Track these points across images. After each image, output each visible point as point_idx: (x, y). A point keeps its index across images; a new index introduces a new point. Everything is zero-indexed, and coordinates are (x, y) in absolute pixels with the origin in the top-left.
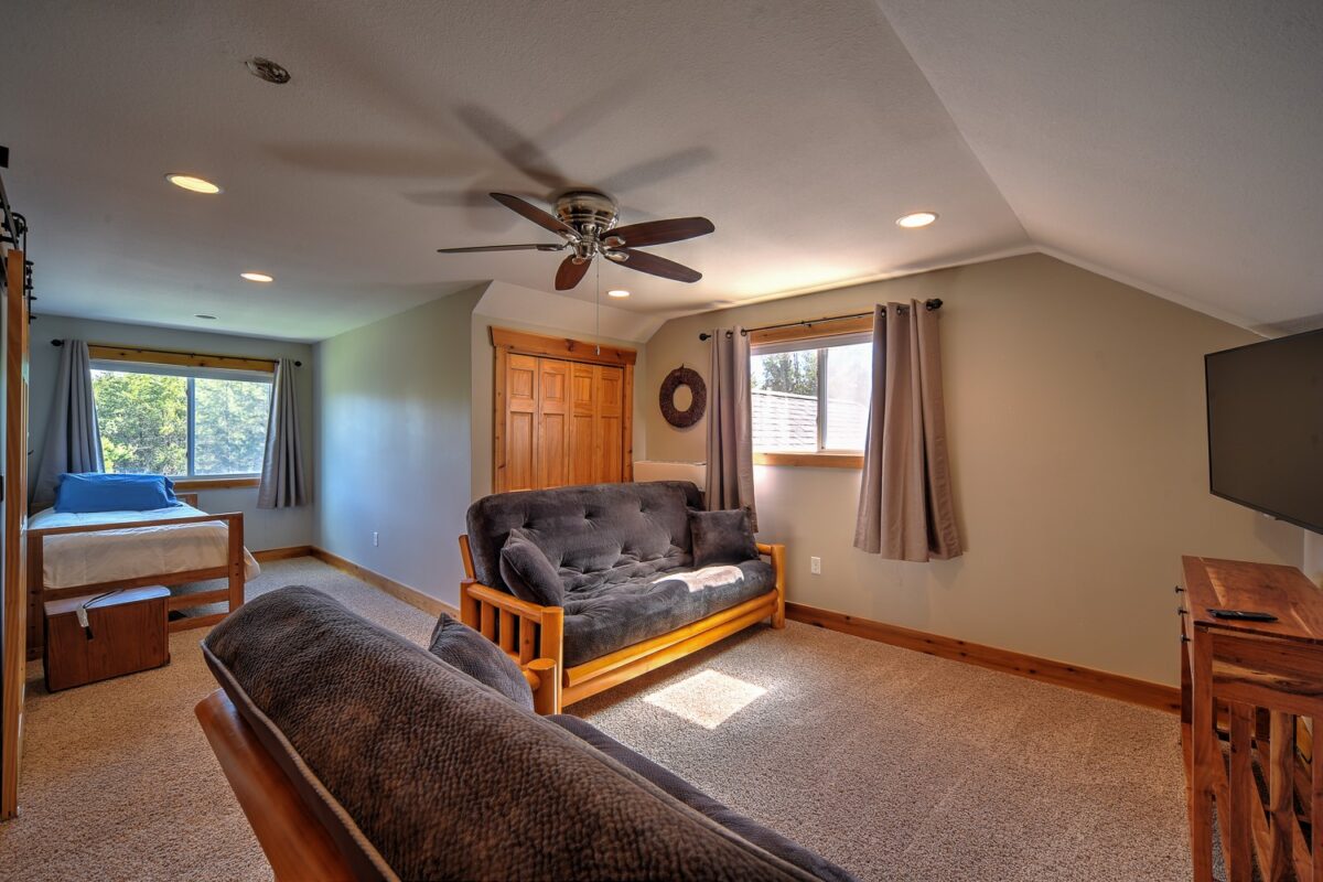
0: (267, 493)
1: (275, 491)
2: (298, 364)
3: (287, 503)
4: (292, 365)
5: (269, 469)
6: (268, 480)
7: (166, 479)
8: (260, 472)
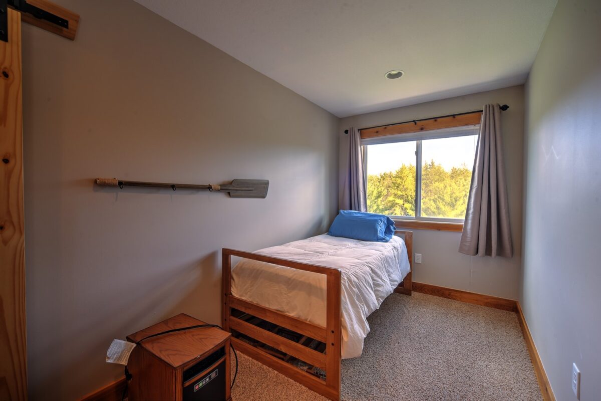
0: (469, 239)
1: (476, 238)
2: (504, 108)
3: (488, 252)
4: (497, 110)
5: (471, 216)
6: (469, 227)
7: (388, 219)
8: (463, 218)
